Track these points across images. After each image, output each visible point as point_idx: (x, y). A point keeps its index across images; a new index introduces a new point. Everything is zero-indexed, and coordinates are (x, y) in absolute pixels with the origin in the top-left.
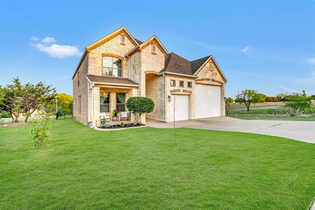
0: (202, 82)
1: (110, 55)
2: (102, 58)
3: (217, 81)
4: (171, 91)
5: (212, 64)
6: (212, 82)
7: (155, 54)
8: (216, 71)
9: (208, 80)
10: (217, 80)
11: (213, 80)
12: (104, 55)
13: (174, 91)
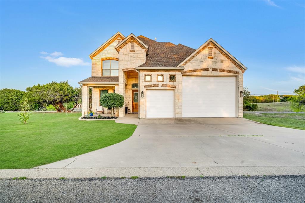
0: (195, 74)
1: (108, 59)
2: (102, 62)
3: (224, 71)
4: (145, 87)
5: (214, 50)
6: (213, 72)
7: (134, 51)
8: (223, 57)
9: (207, 70)
10: (224, 69)
11: (214, 70)
12: (103, 60)
13: (150, 86)
